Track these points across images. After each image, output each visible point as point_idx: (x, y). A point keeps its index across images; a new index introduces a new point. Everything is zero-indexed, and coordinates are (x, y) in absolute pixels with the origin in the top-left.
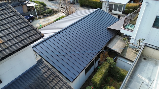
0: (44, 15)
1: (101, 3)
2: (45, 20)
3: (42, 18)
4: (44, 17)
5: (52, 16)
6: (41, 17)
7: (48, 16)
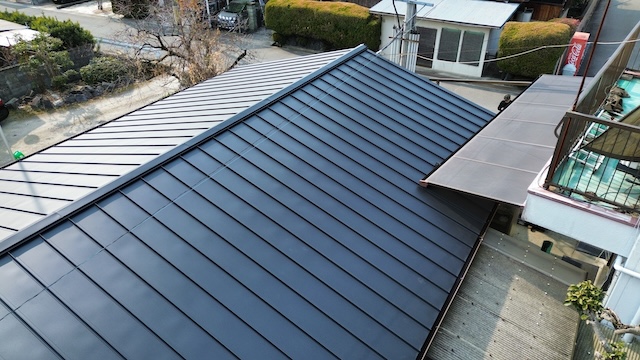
0: (74, 92)
1: (375, 23)
2: (72, 121)
3: (59, 106)
4: (73, 101)
5: (120, 94)
6: (55, 103)
7: (93, 96)
